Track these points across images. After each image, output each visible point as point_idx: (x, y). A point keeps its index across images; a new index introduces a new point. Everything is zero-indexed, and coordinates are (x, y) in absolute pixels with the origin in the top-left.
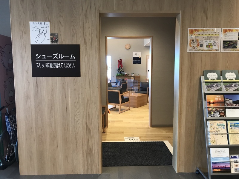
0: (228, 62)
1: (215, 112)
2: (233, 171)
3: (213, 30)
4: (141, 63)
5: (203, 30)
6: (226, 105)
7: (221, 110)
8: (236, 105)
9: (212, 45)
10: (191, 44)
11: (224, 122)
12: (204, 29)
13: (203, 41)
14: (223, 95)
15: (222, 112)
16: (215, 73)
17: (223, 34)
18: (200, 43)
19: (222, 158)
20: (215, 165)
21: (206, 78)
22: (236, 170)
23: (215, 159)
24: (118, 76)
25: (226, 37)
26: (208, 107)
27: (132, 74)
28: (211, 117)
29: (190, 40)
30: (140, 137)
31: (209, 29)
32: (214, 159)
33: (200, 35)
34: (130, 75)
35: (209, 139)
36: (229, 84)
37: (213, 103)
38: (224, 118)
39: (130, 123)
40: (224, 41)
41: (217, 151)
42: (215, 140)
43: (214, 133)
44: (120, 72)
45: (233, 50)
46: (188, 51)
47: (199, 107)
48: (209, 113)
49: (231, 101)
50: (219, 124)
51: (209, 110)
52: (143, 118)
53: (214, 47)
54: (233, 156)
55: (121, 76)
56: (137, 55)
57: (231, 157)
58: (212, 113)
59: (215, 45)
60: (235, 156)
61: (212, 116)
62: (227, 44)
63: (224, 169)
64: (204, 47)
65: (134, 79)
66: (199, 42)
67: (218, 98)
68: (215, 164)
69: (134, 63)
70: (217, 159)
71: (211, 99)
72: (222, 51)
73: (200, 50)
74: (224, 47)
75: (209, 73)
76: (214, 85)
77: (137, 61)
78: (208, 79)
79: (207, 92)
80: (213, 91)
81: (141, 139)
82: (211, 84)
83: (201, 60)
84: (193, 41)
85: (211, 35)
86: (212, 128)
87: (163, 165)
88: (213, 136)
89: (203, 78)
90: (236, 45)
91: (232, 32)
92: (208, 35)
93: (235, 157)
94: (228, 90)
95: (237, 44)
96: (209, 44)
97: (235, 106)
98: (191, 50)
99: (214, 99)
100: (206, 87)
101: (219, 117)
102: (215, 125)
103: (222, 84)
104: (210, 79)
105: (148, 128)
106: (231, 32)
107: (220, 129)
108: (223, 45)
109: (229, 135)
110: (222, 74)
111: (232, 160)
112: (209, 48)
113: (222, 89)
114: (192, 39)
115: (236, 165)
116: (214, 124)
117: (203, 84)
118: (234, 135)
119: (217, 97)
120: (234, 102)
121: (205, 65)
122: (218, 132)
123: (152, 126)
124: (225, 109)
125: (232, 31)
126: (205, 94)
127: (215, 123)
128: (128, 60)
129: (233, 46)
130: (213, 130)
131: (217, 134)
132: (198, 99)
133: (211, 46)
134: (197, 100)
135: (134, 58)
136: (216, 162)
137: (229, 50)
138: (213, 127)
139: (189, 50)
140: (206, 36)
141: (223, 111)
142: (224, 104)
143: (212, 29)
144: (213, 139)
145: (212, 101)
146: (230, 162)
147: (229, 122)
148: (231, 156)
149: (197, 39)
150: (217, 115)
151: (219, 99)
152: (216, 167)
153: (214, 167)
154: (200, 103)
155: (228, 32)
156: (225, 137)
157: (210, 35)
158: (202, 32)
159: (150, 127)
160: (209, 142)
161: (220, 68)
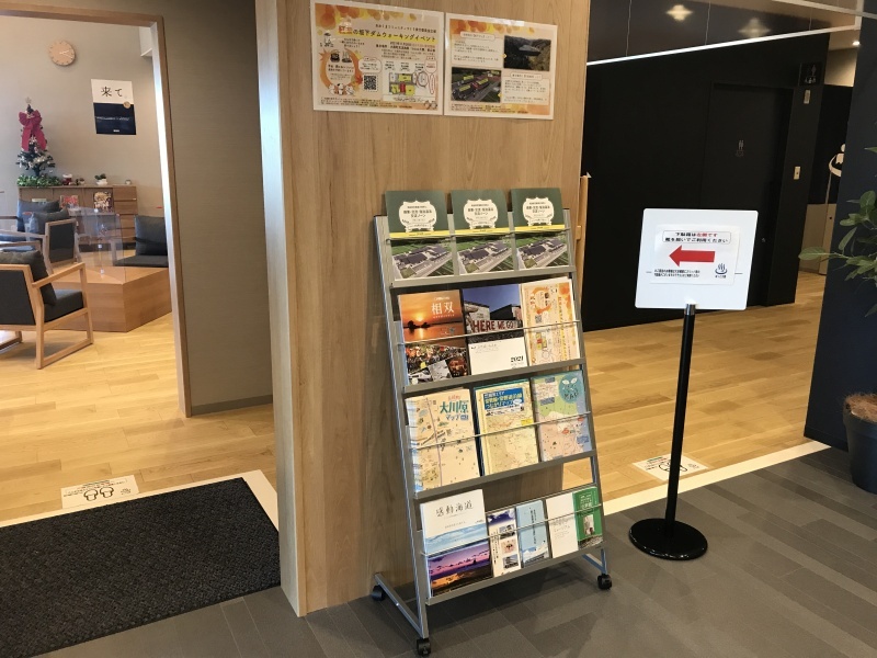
0: (470, 157)
1: (432, 362)
2: (499, 570)
3: (412, 16)
4: (133, 132)
5: (375, 14)
6: (469, 328)
7: (454, 351)
8: (500, 327)
9: (411, 83)
10: (329, 74)
11: (465, 394)
12: (379, 7)
13: (378, 62)
14: (457, 292)
15: (455, 358)
16: (427, 204)
17: (451, 38)
18: (365, 72)
19: (461, 530)
20: (439, 564)
21: (397, 226)
22: (509, 563)
23: (439, 539)
24: (27, 188)
25: (462, 54)
26: (407, 346)
27: (99, 178)
28: (421, 381)
29: (324, 55)
30: (139, 475)
31: (395, 9)
32: (435, 542)
33: (361, 32)
34: (89, 181)
35: (416, 471)
36: (477, 244)
37: (425, 326)
38: (464, 379)
39: (92, 410)
40: (456, 71)
41: (444, 510)
42: (437, 471)
43: (433, 442)
44: (37, 169)
45: (488, 109)
46: (317, 107)
47: (374, 344)
48: (413, 366)
49: (485, 312)
50: (447, 403)
51: (412, 354)
52: (155, 377)
53: (421, 94)
54: (496, 514)
55: (44, 187)
56: (114, 93)
57: (490, 520)
58: (423, 365)
59: (423, 84)
60: (503, 512)
61: (423, 375)
62: (465, 84)
63: (471, 571)
64: (383, 92)
65: (111, 201)
66: (360, 65)
67: (442, 304)
68: (437, 559)
69: (101, 129)
70: (444, 542)
71: (418, 308)
72: (448, 112)
73: (365, 102)
74: (457, 96)
75: (406, 205)
76: (426, 250)
77: (117, 120)
78: (403, 229)
79: (400, 281)
80: (422, 276)
81: (142, 486)
82: (412, 249)
83: (374, 149)
84: (335, 58)
85: (408, 41)
86: (424, 425)
87: (240, 595)
88: (429, 457)
89: (382, 223)
90: (496, 89)
91: (482, 34)
92: (394, 39)
93: (505, 517)
94: (475, 268)
95: (499, 85)
96: (401, 79)
97: (497, 330)
98: (327, 100)
99: (428, 308)
100: (395, 262)
101: (448, 376)
102: (436, 411)
103: (453, 245)
104: (409, 228)
105: (178, 423)
106: (477, 33)
107: (451, 425)
108: (453, 87)
109: (482, 439)
110: (450, 207)
111: (495, 529)
112: (402, 96)
113: (454, 268)
114: (329, 50)
115: (507, 544)
116: (433, 407)
117: (385, 251)
118: (499, 436)
119: (438, 302)
120: (494, 316)
121: (390, 169)
122: (446, 436)
123: (193, 411)
124: (467, 343)
125: (482, 27)
126: (395, 292)
127: (435, 402)
128: (68, 117)
129: (485, 93)
130: (429, 433)
131: (443, 445)
132: (368, 310)
133: (408, 87)
134: (363, 317)
135: (100, 109)
136: (442, 553)
137: (472, 109)
138: (427, 419)
139: (321, 99)
140: (386, 41)
141: (460, 351)
142: (462, 324)
143: (407, 11)
144: (430, 468)
145: (419, 318)
146: (488, 540)
147: (479, 393)
148: (492, 517)
149: (353, 50)
150: (441, 371)
151: (444, 309)
152: (442, 570)
153: (436, 572)
154: (376, 326)
155: (468, 31)
156: (469, 449)
157: (404, 40)
158: (372, 20)
159: (183, 415)
160: (417, 483)
161: (445, 184)
